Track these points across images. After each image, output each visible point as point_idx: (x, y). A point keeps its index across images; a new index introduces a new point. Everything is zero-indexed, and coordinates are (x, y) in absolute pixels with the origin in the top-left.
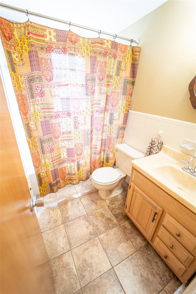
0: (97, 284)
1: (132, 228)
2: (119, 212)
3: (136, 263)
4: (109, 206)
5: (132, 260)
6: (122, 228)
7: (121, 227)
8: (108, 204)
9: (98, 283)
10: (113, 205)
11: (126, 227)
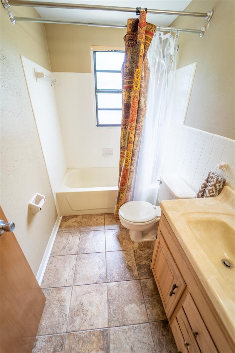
0: (83, 336)
1: (155, 290)
2: (146, 263)
3: (141, 337)
4: (136, 251)
5: (137, 332)
6: (141, 285)
7: (140, 282)
8: (136, 249)
9: (85, 336)
10: (141, 252)
11: (147, 286)
